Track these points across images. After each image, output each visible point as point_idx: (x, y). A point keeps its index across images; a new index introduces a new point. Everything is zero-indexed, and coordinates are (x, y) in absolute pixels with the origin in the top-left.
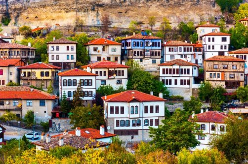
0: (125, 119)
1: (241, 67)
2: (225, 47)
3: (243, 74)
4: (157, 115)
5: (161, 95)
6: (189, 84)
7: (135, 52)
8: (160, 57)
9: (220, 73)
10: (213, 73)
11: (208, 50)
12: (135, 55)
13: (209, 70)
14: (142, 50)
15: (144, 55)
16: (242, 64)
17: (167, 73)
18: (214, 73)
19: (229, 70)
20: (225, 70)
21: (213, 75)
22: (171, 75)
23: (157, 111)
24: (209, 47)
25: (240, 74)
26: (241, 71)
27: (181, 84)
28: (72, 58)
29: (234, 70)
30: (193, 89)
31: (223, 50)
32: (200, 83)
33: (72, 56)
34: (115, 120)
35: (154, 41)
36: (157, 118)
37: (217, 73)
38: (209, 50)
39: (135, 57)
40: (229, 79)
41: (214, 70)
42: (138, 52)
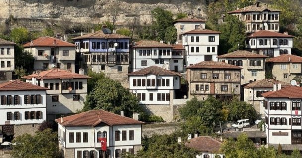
0: (89, 150)
1: (235, 77)
2: (213, 49)
3: (239, 85)
4: (132, 142)
5: (136, 116)
6: (168, 99)
7: (94, 57)
8: (128, 63)
9: (209, 84)
10: (200, 84)
11: (190, 53)
12: (94, 60)
13: (195, 80)
14: (104, 54)
15: (107, 60)
16: (237, 72)
17: (139, 85)
18: (202, 84)
19: (220, 81)
20: (215, 80)
21: (200, 86)
22: (144, 88)
23: (132, 137)
24: (193, 49)
25: (235, 85)
26: (235, 81)
27: (159, 99)
28: (9, 65)
29: (227, 81)
30: (175, 107)
31: (211, 53)
32: (183, 98)
33: (9, 62)
34: (76, 150)
35: (120, 41)
36: (132, 147)
37: (205, 84)
38: (193, 53)
39: (94, 63)
40: (220, 92)
41: (201, 80)
42: (99, 56)
